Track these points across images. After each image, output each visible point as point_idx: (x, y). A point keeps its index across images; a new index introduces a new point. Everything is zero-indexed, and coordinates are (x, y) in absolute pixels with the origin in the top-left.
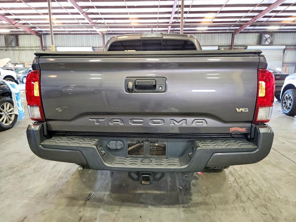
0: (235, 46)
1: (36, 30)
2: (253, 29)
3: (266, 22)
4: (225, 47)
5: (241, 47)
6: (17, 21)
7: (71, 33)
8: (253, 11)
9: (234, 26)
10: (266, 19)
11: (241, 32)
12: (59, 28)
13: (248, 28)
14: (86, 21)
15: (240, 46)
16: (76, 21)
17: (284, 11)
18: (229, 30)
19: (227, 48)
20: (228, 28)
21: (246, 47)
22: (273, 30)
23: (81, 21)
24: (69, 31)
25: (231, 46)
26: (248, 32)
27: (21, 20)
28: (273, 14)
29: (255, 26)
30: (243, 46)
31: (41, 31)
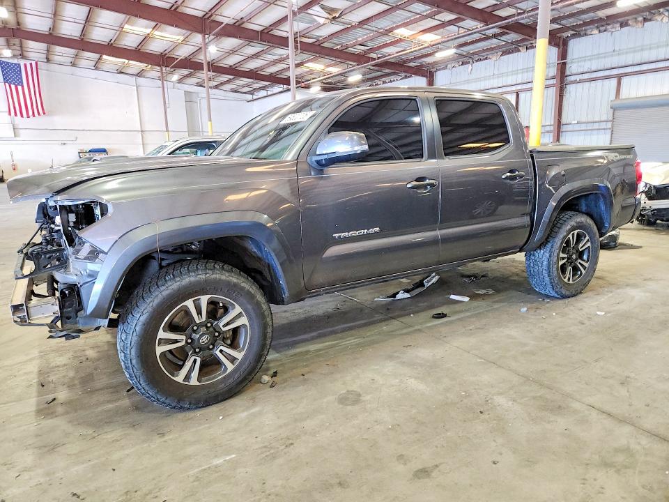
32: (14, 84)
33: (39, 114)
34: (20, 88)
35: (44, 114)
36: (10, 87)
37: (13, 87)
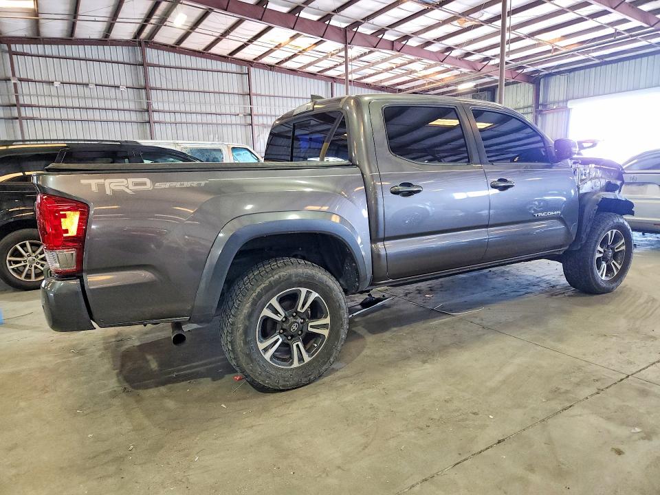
1: (525, 71)
6: (485, 63)
7: (607, 59)
12: (573, 56)
14: (635, 23)
16: (610, 30)
23: (621, 28)
24: (598, 58)
27: (491, 59)
31: (537, 71)
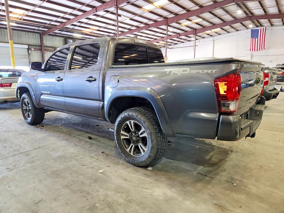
0: (45, 47)
2: (59, 33)
3: (72, 29)
4: (35, 47)
5: (51, 49)
8: (63, 18)
9: (43, 28)
10: (72, 27)
11: (50, 35)
13: (57, 31)
15: (50, 47)
17: (86, 23)
18: (38, 30)
19: (37, 48)
20: (37, 28)
21: (55, 49)
22: (76, 36)
25: (41, 46)
26: (55, 35)
28: (79, 24)
29: (62, 31)
30: (52, 47)
32: (255, 38)
33: (262, 49)
34: (257, 39)
35: (264, 49)
36: (253, 39)
37: (254, 39)
